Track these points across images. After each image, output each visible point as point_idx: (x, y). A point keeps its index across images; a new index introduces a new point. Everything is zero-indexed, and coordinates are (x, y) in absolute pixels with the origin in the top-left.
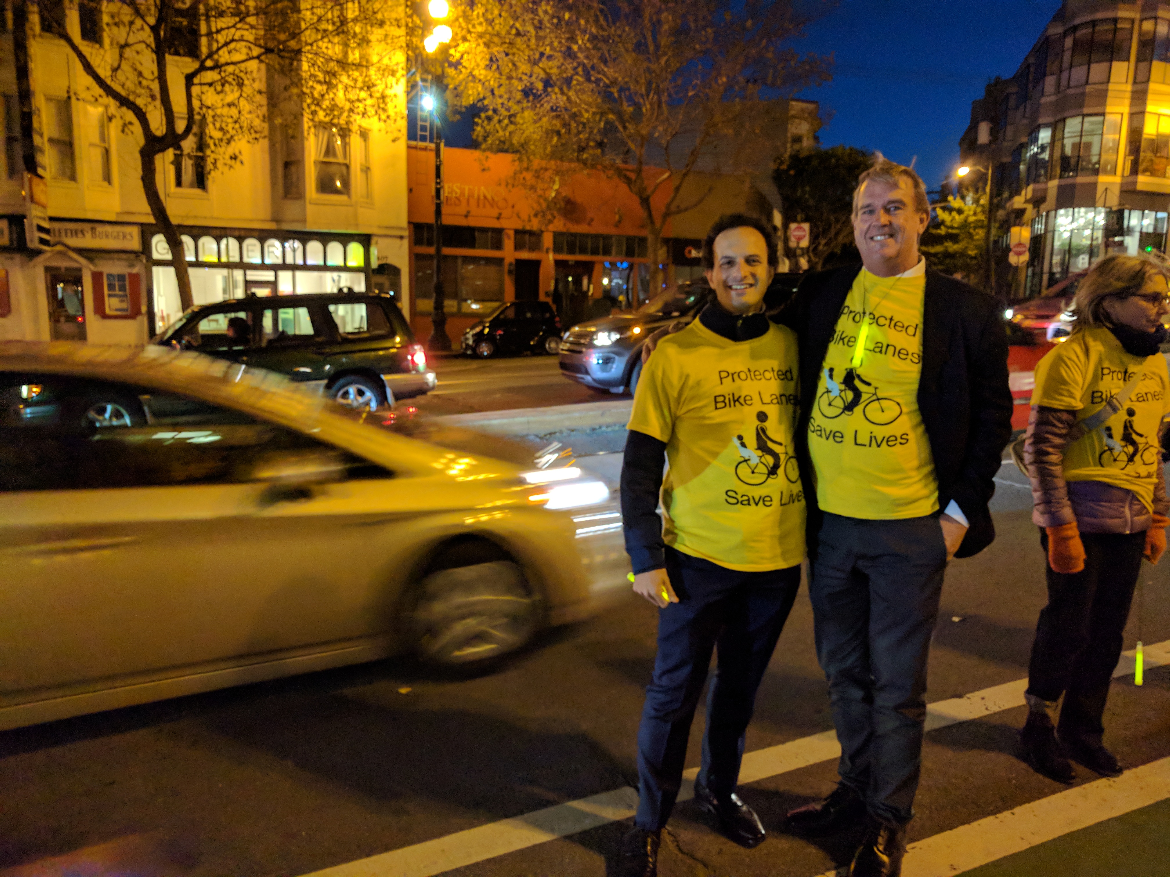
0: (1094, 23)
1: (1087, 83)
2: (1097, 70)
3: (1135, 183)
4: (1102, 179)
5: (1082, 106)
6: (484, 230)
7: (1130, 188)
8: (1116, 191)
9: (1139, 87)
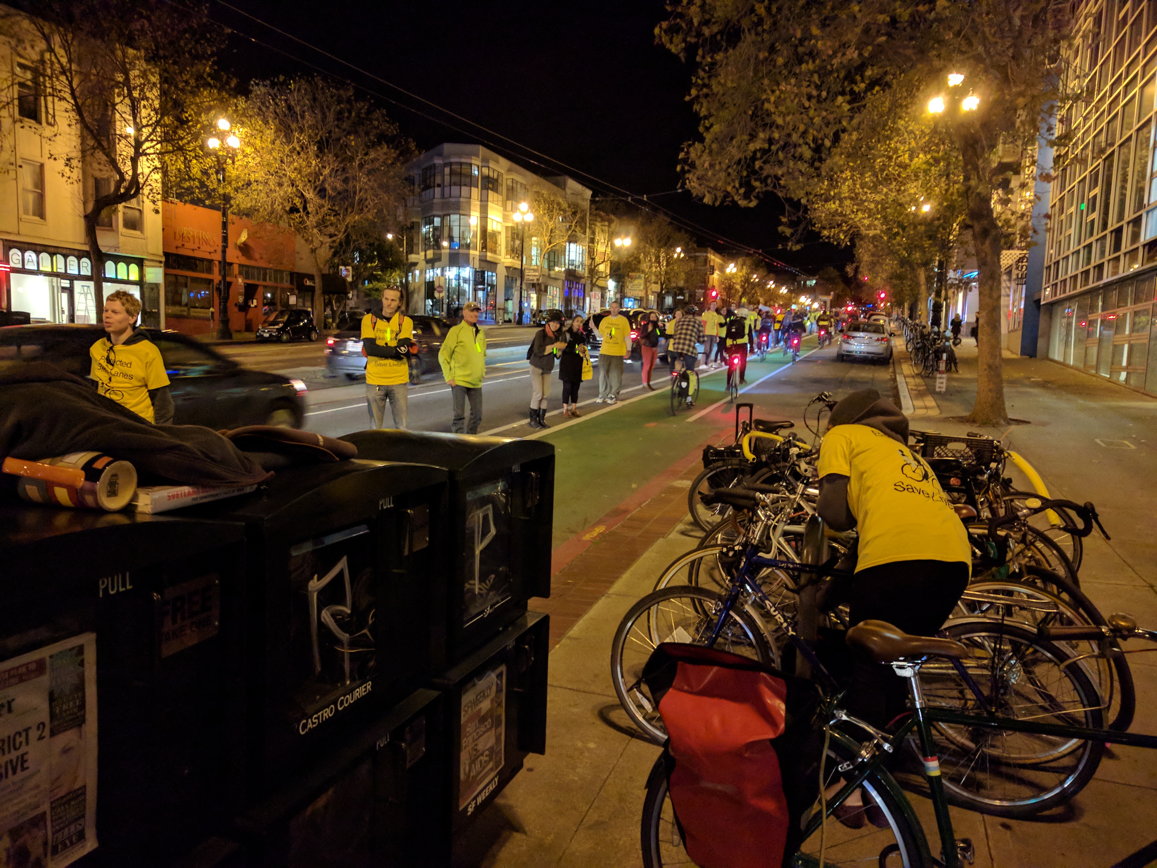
0: (461, 164)
1: (460, 196)
2: (465, 190)
3: (486, 256)
4: (472, 252)
5: (459, 209)
6: (202, 260)
7: (483, 258)
8: (477, 258)
9: (483, 203)
